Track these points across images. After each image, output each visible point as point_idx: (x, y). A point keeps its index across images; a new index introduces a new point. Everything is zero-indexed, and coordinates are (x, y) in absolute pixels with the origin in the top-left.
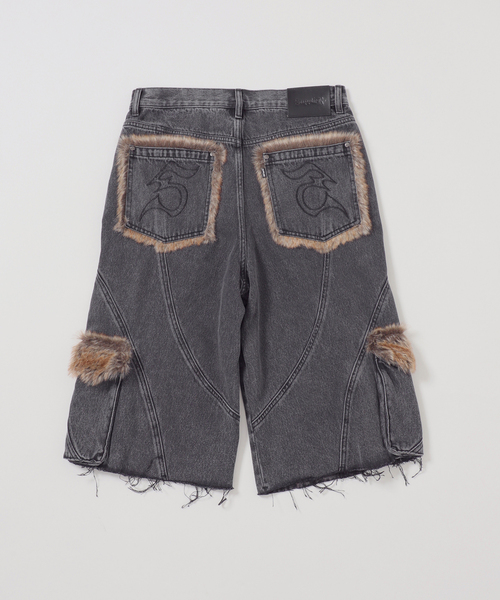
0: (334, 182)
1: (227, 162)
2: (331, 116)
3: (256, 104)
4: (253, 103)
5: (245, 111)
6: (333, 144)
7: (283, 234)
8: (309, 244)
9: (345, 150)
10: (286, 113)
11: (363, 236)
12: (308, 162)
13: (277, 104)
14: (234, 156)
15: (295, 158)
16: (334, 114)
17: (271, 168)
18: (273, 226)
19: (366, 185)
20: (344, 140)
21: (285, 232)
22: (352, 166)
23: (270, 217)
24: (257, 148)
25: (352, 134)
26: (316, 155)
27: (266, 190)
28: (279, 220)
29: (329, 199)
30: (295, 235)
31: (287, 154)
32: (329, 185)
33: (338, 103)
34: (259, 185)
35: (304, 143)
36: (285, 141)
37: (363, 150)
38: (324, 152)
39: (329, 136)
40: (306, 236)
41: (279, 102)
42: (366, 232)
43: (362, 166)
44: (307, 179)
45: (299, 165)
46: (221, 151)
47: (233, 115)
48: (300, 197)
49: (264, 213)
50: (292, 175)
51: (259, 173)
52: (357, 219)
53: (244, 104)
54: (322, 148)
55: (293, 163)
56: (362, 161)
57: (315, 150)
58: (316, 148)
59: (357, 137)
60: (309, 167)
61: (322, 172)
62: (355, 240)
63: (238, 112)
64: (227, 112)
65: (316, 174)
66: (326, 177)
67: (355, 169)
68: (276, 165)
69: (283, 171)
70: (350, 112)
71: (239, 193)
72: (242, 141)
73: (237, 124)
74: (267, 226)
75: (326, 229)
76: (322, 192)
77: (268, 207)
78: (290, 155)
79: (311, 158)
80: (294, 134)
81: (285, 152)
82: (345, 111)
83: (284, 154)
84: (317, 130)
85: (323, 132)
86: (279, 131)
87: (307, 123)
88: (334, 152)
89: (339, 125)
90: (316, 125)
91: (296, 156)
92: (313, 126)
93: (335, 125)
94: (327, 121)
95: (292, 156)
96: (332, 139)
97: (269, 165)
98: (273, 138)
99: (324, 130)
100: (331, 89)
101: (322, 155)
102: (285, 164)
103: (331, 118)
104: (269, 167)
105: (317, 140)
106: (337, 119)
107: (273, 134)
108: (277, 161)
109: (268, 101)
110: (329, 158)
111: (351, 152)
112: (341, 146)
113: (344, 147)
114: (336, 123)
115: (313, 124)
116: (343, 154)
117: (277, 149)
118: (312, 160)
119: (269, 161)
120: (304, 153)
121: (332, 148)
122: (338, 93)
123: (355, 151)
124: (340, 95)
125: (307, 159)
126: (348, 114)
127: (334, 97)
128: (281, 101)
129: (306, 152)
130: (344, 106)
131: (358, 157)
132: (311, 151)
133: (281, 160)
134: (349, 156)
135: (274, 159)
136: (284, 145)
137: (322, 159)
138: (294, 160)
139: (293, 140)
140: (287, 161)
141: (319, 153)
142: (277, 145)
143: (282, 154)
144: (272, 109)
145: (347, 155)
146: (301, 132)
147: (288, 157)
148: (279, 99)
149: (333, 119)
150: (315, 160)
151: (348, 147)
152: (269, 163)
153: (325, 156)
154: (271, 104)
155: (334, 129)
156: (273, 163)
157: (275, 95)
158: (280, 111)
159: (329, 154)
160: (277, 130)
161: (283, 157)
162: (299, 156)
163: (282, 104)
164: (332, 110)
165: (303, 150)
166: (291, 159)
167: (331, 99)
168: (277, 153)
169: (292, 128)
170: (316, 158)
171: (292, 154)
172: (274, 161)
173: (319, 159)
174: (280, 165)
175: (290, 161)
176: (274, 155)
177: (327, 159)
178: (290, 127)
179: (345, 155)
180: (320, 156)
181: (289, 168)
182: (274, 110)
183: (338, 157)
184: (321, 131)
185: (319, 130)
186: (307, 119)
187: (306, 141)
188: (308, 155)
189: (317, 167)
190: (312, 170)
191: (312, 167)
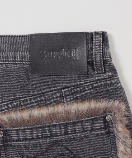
6: (90, 117)
9: (107, 126)
15: (38, 138)
20: (105, 112)
22: (115, 148)
25: (116, 103)
26: (66, 133)
31: (28, 132)
35: (51, 117)
36: (25, 115)
37: (131, 126)
38: (78, 128)
39: (84, 106)
54: (74, 124)
55: (35, 145)
56: (129, 142)
57: (66, 126)
58: (67, 124)
59: (123, 108)
67: (120, 155)
69: (22, 156)
70: (114, 71)
78: (32, 134)
79: (59, 138)
80: (38, 102)
81: (24, 129)
82: (107, 69)
83: (24, 132)
84: (69, 95)
85: (77, 98)
86: (18, 96)
87: (55, 85)
88: (92, 128)
89: (98, 89)
90: (68, 88)
91: (40, 135)
92: (64, 88)
93: (93, 88)
94: (82, 82)
95: (35, 136)
96: (88, 111)
97: (4, 146)
98: (10, 106)
99: (78, 95)
100: (89, 37)
101: (75, 133)
102: (25, 146)
103: (88, 78)
104: (3, 148)
105: (68, 113)
106: (96, 80)
107: (10, 100)
108: (14, 141)
109: (4, 54)
110: (85, 137)
111: (114, 129)
112: (101, 120)
113: (105, 121)
114: (95, 86)
115: (64, 86)
116: (103, 131)
117: (14, 125)
118: (61, 141)
119: (3, 140)
120: (50, 131)
121: (89, 122)
122: (98, 43)
123: (120, 129)
124: (100, 46)
125: (55, 138)
126: (111, 74)
127: (92, 49)
128: (21, 53)
129: (53, 129)
130: (105, 62)
131: (124, 137)
132: (60, 128)
133: (19, 140)
134: (111, 135)
135: (11, 138)
136: (24, 120)
137: (74, 139)
138: (37, 141)
139: (36, 113)
140: (27, 142)
141: (72, 131)
142: (14, 119)
143: (21, 132)
144: (9, 65)
145: (110, 132)
146: (47, 97)
147: (29, 137)
148: (19, 50)
149: (91, 80)
150: (66, 140)
151: (111, 121)
152: (4, 142)
153: (79, 135)
154: (7, 57)
155: (91, 93)
156: (9, 143)
157: (13, 44)
158: (19, 68)
159: (84, 132)
160: (15, 96)
161: (21, 137)
162: (45, 134)
163: (22, 57)
164: (89, 67)
165: (49, 126)
166: (33, 139)
167: (88, 51)
168: (15, 130)
169: (36, 93)
170: (67, 137)
171: (34, 132)
172: (11, 141)
173: (70, 138)
174: (18, 146)
175: (32, 142)
176: (10, 132)
177: (82, 139)
178: (33, 92)
179: (106, 133)
180: (72, 134)
181: (30, 153)
182: (11, 67)
183: (97, 135)
184: (75, 96)
185: (72, 94)
186: (57, 78)
187: (54, 114)
188: (56, 133)
189: (68, 150)
190: (62, 154)
191: (62, 150)
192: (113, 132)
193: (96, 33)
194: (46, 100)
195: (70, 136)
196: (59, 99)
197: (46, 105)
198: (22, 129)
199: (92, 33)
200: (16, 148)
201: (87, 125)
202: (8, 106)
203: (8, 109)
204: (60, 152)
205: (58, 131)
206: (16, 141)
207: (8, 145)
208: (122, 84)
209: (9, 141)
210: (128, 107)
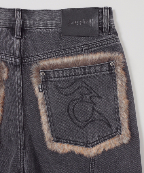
0: (100, 97)
1: (8, 78)
2: (99, 36)
3: (34, 24)
4: (31, 23)
5: (24, 30)
6: (100, 63)
7: (57, 141)
8: (78, 149)
9: (111, 69)
10: (60, 33)
11: (123, 145)
12: (78, 80)
13: (52, 24)
14: (14, 73)
15: (67, 76)
16: (101, 34)
17: (46, 84)
18: (48, 135)
19: (127, 100)
20: (110, 60)
21: (58, 140)
22: (116, 83)
23: (45, 127)
24: (35, 66)
25: (117, 54)
26: (85, 73)
27: (42, 103)
28: (53, 129)
29: (95, 113)
30: (67, 143)
31: (60, 72)
32: (95, 100)
33: (105, 24)
34: (36, 99)
35: (75, 63)
36: (58, 61)
37: (125, 69)
38: (92, 70)
39: (96, 56)
40: (76, 143)
41: (54, 22)
42: (125, 141)
43: (124, 84)
44: (77, 95)
45: (71, 82)
46: (3, 69)
47: (13, 35)
48: (71, 111)
49: (40, 124)
50: (64, 91)
51: (36, 89)
52: (118, 130)
53: (23, 23)
54: (90, 67)
55: (65, 81)
56: (124, 79)
57: (85, 69)
58: (85, 67)
59: (121, 57)
60: (79, 84)
61: (90, 89)
62: (116, 147)
63: (18, 31)
64: (8, 32)
65: (85, 90)
66: (93, 93)
67: (118, 87)
68: (51, 81)
69: (57, 88)
70: (116, 33)
71: (19, 108)
72: (22, 59)
73: (17, 43)
74: (43, 135)
75: (93, 138)
76: (89, 107)
77: (44, 118)
78: (63, 73)
79: (80, 76)
80: (67, 53)
81: (58, 70)
82: (112, 32)
83: (58, 72)
84: (87, 49)
85: (92, 51)
86: (54, 50)
87: (78, 43)
88: (101, 70)
89: (105, 45)
90: (86, 45)
91: (68, 74)
92: (83, 45)
93: (102, 45)
94: (96, 41)
95: (65, 75)
96: (99, 59)
97: (45, 81)
98: (49, 56)
99: (93, 49)
100: (100, 11)
101: (90, 73)
102: (59, 81)
103: (99, 38)
104: (45, 82)
105: (86, 60)
106: (104, 40)
107: (49, 53)
108: (52, 78)
109: (45, 22)
110: (97, 76)
111: (115, 70)
112: (107, 65)
113: (109, 66)
114: (103, 43)
115: (83, 43)
116: (108, 72)
117: (52, 67)
118: (82, 78)
119: (45, 77)
120: (74, 71)
121: (99, 67)
122: (106, 15)
123: (119, 70)
124: (107, 17)
125: (77, 77)
126: (114, 35)
127: (102, 19)
128: (56, 21)
129: (77, 70)
130: (110, 27)
131: (121, 76)
132: (81, 70)
133: (55, 77)
134: (113, 74)
135: (50, 76)
136: (58, 65)
137: (90, 77)
138: (66, 78)
139: (66, 60)
140: (60, 79)
141: (88, 72)
142: (52, 64)
143: (56, 73)
144: (48, 30)
145: (112, 73)
146: (72, 51)
147: (61, 75)
148: (54, 20)
149: (101, 39)
150: (84, 78)
151: (113, 66)
152: (45, 79)
153: (93, 74)
154: (47, 24)
155: (101, 49)
156: (49, 79)
157: (50, 15)
158: (55, 31)
159: (96, 73)
160: (52, 49)
161: (56, 75)
162: (71, 74)
163: (56, 24)
164: (100, 31)
165: (74, 69)
166: (64, 77)
167: (99, 20)
168: (52, 71)
169: (65, 48)
170: (85, 76)
171: (65, 72)
172: (50, 78)
173: (87, 77)
174: (54, 81)
175: (63, 78)
176: (49, 73)
177: (95, 77)
178: (64, 47)
179: (110, 73)
180: (88, 74)
181: (62, 85)
182: (49, 31)
183: (104, 75)
184: (90, 50)
185: (89, 49)
186: (79, 38)
187: (77, 61)
188: (78, 73)
189: (86, 84)
190: (82, 87)
191: (82, 84)
192: (114, 73)
193: (105, 8)
194: (72, 53)
195: (87, 75)
196: (80, 52)
197: (72, 56)
198: (57, 70)
199: (102, 8)
200: (53, 82)
201: (98, 68)
202: (48, 56)
203: (48, 58)
204: (81, 85)
205: (80, 72)
206: (53, 78)
207: (48, 81)
208: (121, 42)
209: (49, 78)
210: (124, 57)
